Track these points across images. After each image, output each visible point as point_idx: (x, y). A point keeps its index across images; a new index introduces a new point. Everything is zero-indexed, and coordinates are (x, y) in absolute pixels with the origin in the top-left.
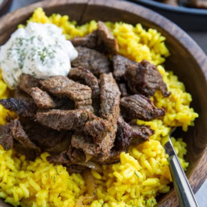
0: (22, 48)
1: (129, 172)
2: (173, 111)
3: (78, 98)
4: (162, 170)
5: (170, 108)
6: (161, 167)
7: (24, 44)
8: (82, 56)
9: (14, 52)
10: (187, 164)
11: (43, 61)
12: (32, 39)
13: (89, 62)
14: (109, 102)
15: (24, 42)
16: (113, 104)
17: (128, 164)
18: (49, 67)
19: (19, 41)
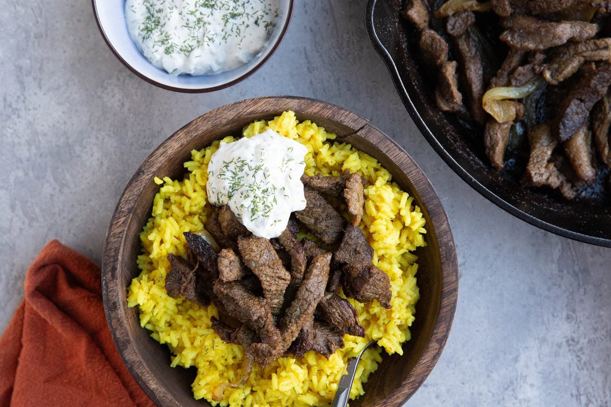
0: (240, 174)
1: (287, 385)
2: (382, 329)
3: (268, 288)
4: (326, 393)
5: (381, 322)
6: (327, 391)
7: (244, 171)
8: (311, 208)
9: (229, 175)
10: (362, 393)
11: (254, 214)
12: (257, 169)
13: (316, 219)
14: (302, 305)
15: (246, 168)
16: (305, 310)
17: (291, 374)
18: (257, 226)
19: (239, 164)
